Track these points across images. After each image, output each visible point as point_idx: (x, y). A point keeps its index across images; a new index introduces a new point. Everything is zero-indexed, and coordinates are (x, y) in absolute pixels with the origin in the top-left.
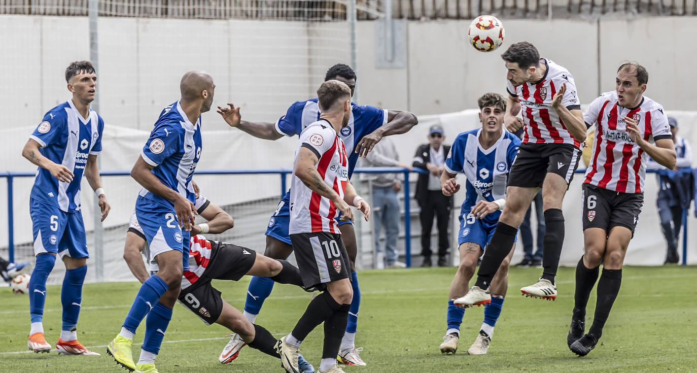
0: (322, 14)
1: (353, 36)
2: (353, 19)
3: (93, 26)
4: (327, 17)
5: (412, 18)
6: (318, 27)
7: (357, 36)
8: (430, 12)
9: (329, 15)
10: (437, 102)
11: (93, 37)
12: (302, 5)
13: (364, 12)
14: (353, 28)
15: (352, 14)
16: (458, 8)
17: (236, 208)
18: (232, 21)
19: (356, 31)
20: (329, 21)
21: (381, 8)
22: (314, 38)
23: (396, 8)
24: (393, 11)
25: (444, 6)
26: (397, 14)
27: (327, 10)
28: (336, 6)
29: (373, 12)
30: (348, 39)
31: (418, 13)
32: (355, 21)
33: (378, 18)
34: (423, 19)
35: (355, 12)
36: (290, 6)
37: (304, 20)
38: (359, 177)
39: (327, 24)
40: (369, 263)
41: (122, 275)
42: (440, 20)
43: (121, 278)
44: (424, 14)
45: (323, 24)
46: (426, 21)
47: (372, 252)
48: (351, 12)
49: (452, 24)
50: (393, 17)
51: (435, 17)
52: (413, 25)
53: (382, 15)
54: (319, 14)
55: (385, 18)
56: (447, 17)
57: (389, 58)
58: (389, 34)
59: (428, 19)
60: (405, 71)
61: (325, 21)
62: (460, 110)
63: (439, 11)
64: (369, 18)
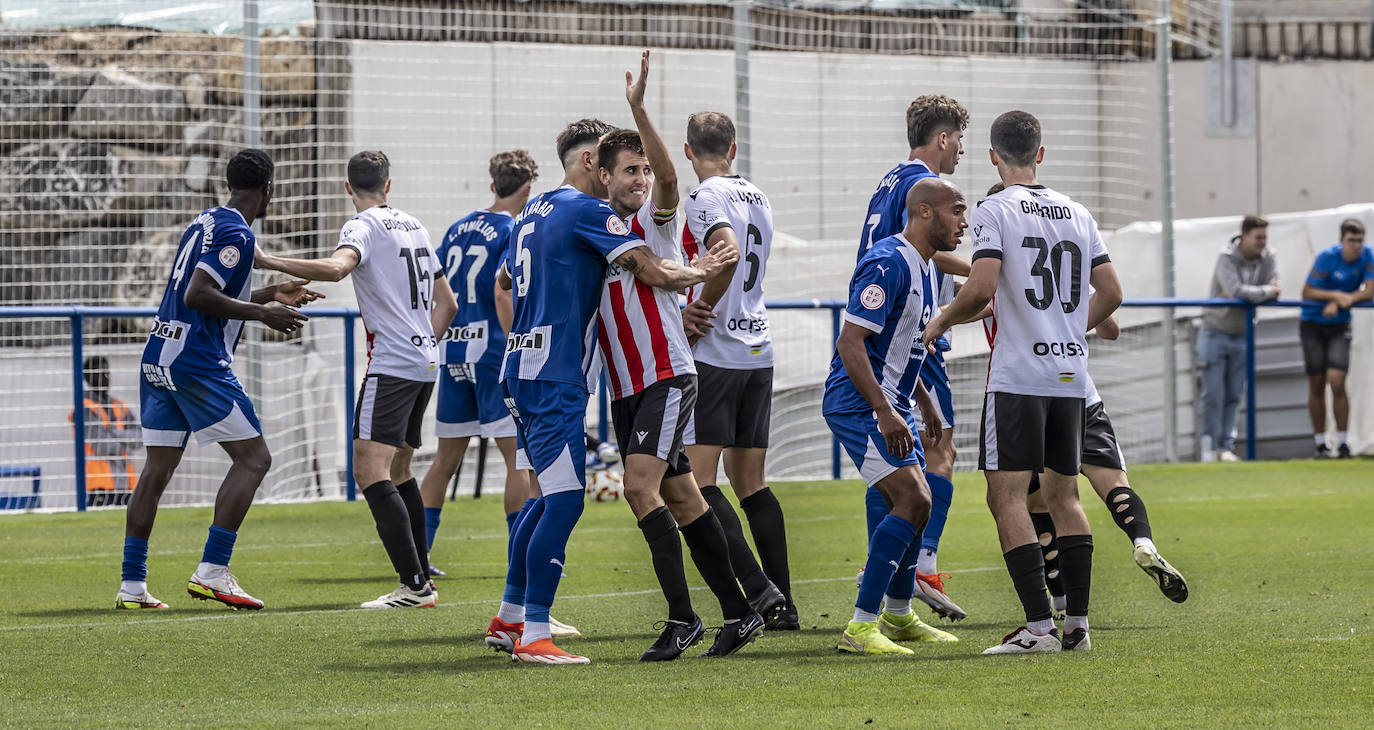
0: (1121, 49)
1: (1165, 85)
2: (1165, 58)
3: (742, 66)
4: (1129, 55)
5: (1266, 56)
6: (1115, 71)
7: (1171, 85)
8: (1293, 46)
9: (1134, 50)
10: (1305, 192)
11: (742, 83)
12: (1090, 33)
13: (1188, 46)
14: (1165, 72)
15: (1165, 49)
16: (1338, 40)
17: (974, 361)
18: (974, 58)
19: (1170, 76)
20: (1133, 61)
21: (1216, 40)
22: (1106, 88)
23: (1240, 40)
24: (1235, 44)
25: (1316, 39)
26: (1240, 49)
27: (1129, 42)
28: (1144, 36)
29: (1203, 46)
30: (1156, 91)
31: (1274, 46)
32: (1169, 60)
33: (1210, 56)
34: (1283, 58)
35: (1169, 45)
36: (1070, 35)
37: (1092, 60)
38: (1173, 313)
39: (1130, 66)
40: (1189, 451)
41: (787, 470)
42: (1309, 60)
43: (784, 475)
44: (1284, 51)
45: (1123, 65)
46: (1287, 61)
47: (1193, 435)
48: (1163, 47)
49: (1329, 68)
50: (1235, 55)
51: (1302, 55)
52: (1267, 69)
53: (1216, 52)
54: (1116, 49)
55: (1221, 57)
56: (1321, 55)
57: (1228, 120)
58: (1228, 83)
59: (1291, 59)
60: (1253, 142)
61: (1127, 61)
62: (1335, 205)
63: (1309, 44)
64: (1196, 56)
